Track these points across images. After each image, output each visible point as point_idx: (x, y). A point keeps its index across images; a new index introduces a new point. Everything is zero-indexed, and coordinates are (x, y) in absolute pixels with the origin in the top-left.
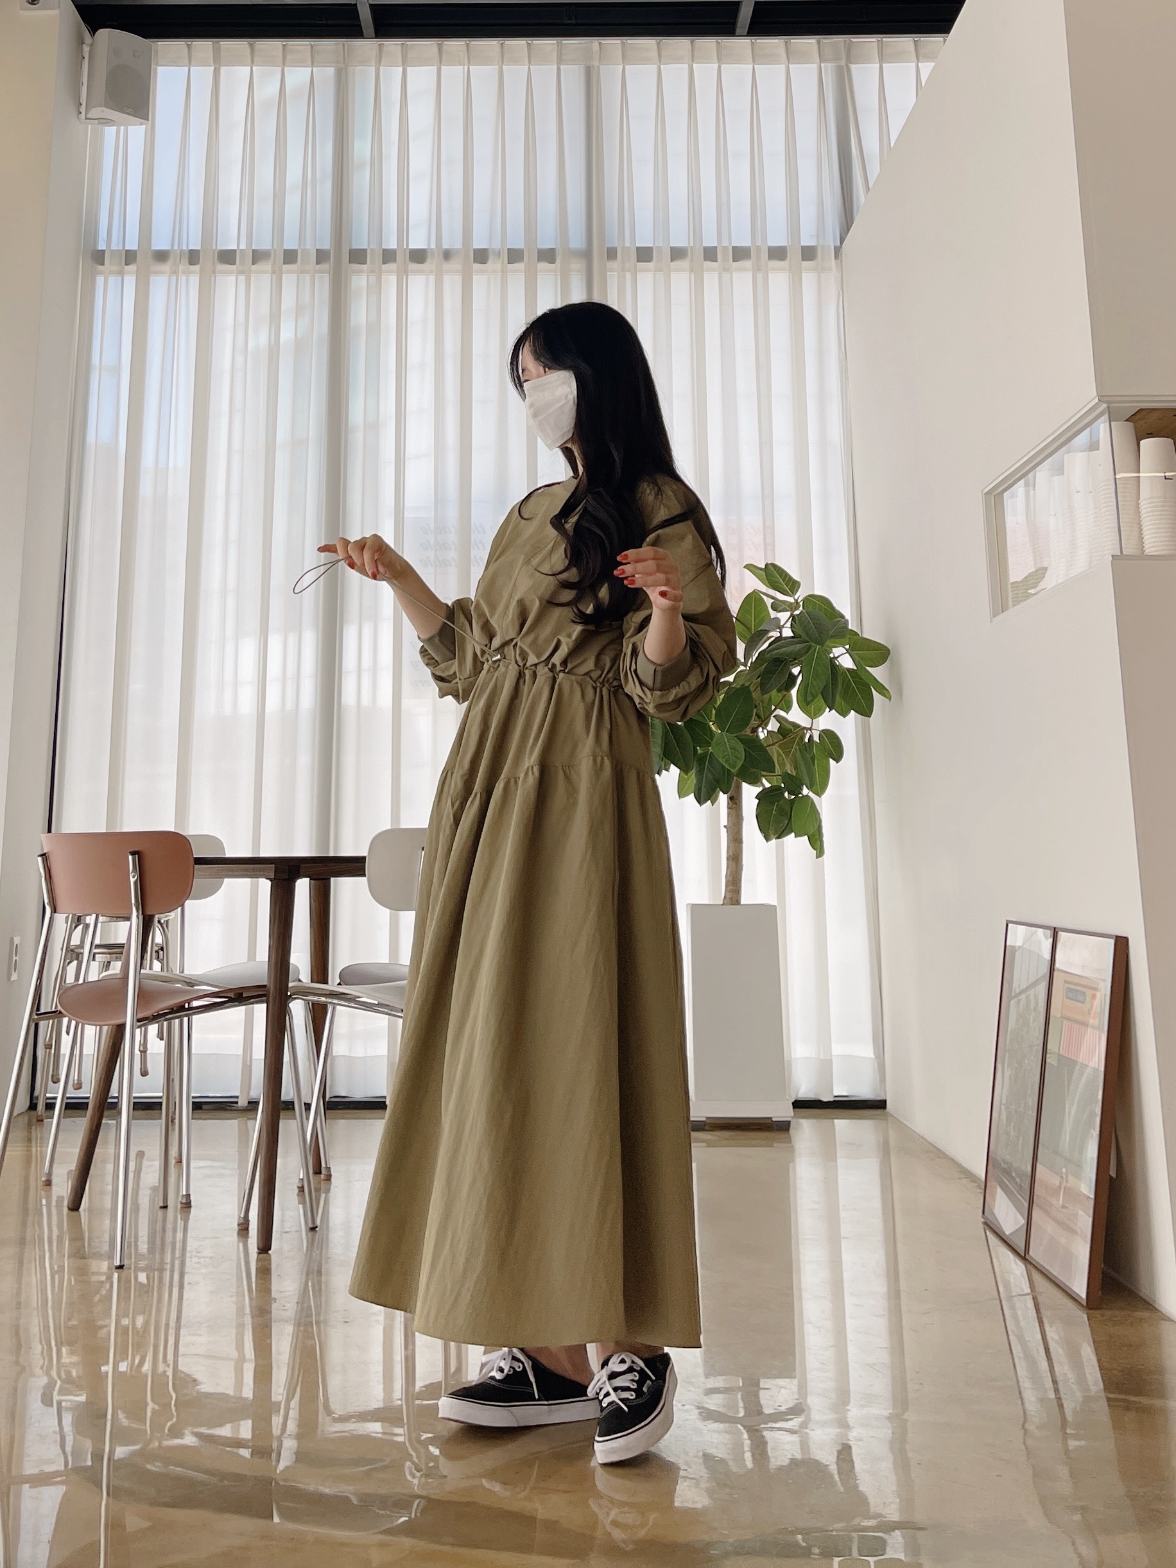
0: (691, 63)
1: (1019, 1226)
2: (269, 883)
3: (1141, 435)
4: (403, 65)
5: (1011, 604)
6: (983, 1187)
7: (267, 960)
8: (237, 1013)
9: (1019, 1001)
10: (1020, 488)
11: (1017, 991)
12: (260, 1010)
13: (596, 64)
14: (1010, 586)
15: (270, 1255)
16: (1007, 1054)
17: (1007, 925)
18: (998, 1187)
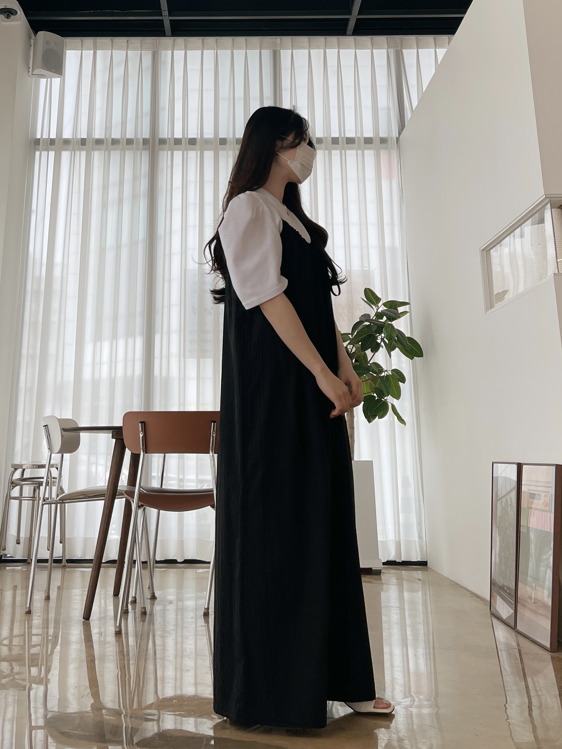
0: (325, 48)
1: (509, 613)
4: (185, 50)
5: (495, 305)
13: (278, 49)
14: (494, 295)
17: (493, 464)
18: (498, 596)
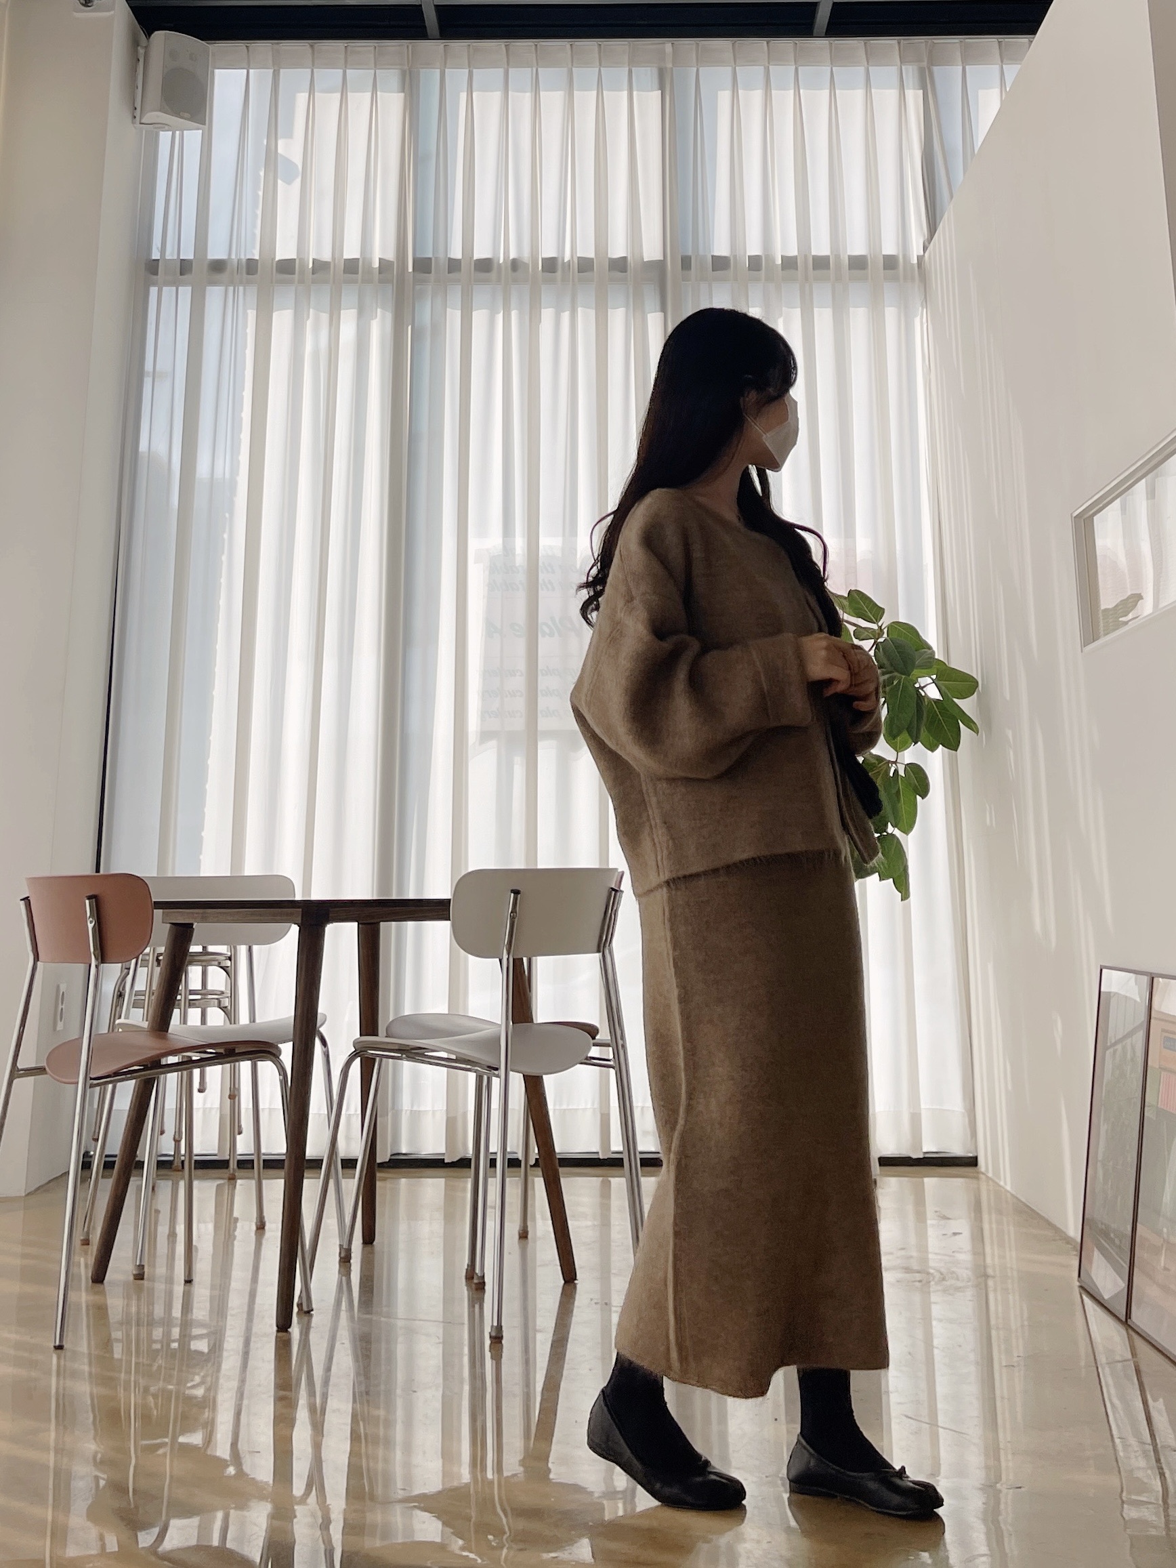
0: (767, 64)
1: (1119, 1289)
2: (297, 929)
4: (469, 67)
6: (1079, 1248)
9: (1115, 1052)
10: (1114, 509)
11: (1113, 1041)
13: (669, 65)
15: (290, 1334)
16: (1103, 1108)
17: (1101, 970)
18: (1095, 1249)
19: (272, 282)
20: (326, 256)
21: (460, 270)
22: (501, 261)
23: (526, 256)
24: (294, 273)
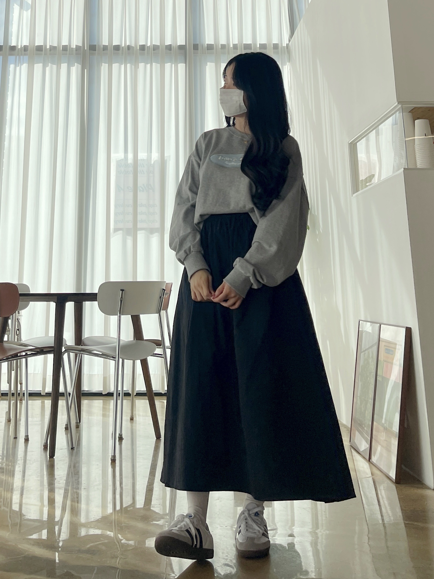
1: (366, 448)
2: (55, 304)
3: (415, 118)
5: (360, 189)
6: (350, 430)
7: (54, 335)
8: (40, 358)
9: (365, 354)
10: (363, 141)
11: (364, 350)
12: (51, 357)
14: (360, 182)
15: (54, 459)
16: (360, 376)
17: (359, 322)
18: (357, 431)
19: (34, 55)
20: (55, 45)
21: (108, 50)
22: (123, 45)
23: (133, 45)
24: (42, 51)
